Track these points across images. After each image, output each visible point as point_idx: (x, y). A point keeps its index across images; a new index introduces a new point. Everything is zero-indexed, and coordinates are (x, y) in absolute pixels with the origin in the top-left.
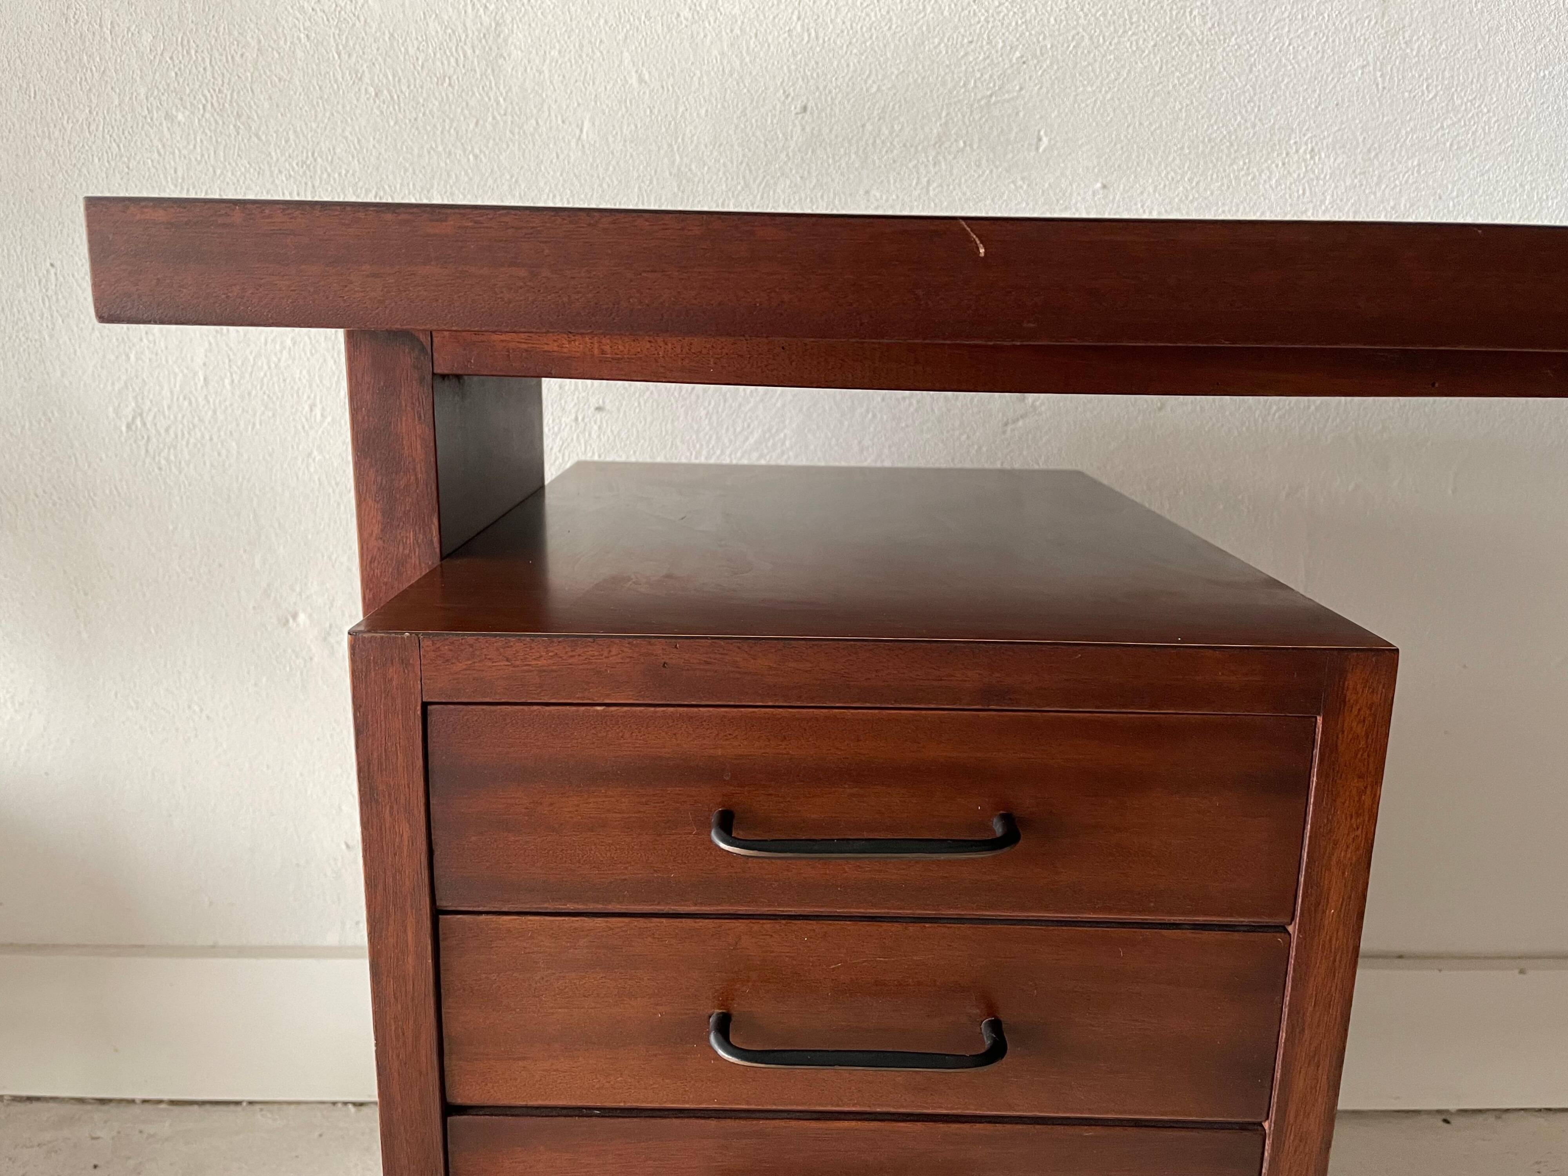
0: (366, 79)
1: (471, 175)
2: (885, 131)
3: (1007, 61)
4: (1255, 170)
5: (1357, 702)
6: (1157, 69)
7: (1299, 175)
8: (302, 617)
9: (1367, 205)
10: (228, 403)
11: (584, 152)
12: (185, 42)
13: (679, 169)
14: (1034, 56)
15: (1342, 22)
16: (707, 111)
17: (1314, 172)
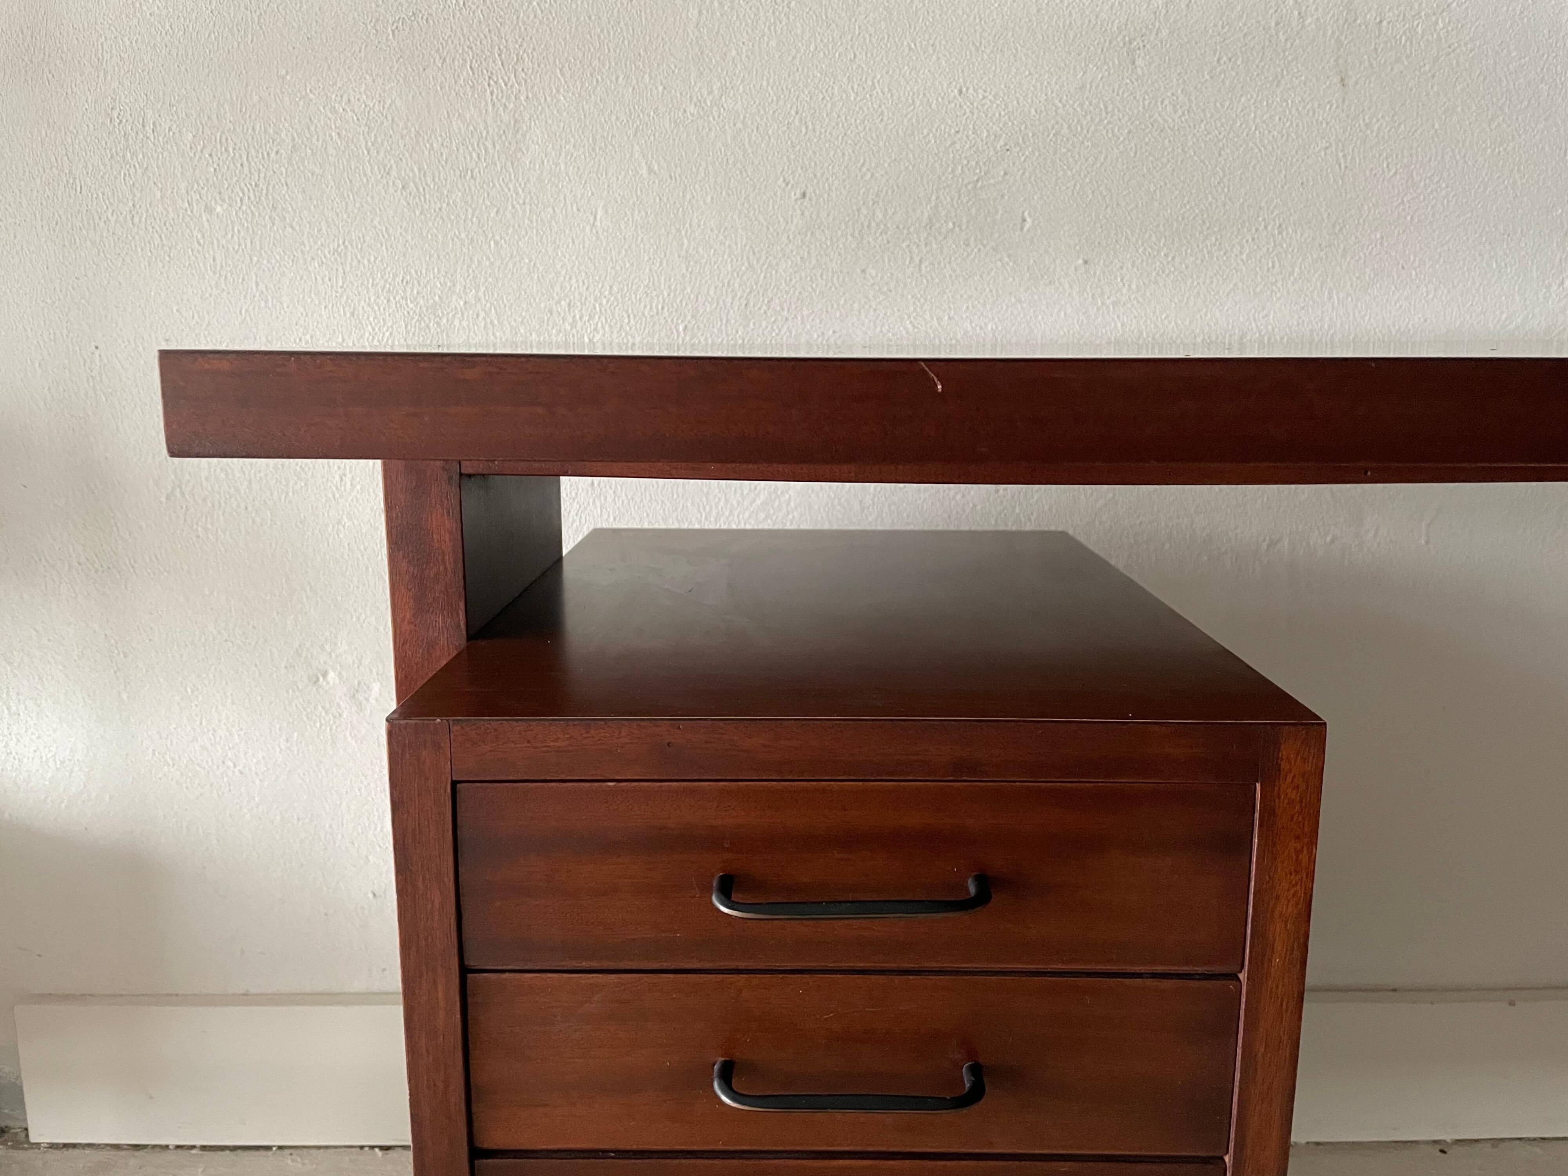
0: (394, 173)
1: (492, 260)
2: (879, 215)
3: (992, 149)
4: (1227, 245)
5: (1290, 771)
6: (1132, 154)
7: (1268, 249)
8: (332, 675)
9: (1333, 276)
10: (262, 474)
11: (598, 238)
12: (224, 140)
13: (687, 252)
14: (1017, 144)
15: (1304, 107)
16: (712, 198)
17: (1282, 247)
